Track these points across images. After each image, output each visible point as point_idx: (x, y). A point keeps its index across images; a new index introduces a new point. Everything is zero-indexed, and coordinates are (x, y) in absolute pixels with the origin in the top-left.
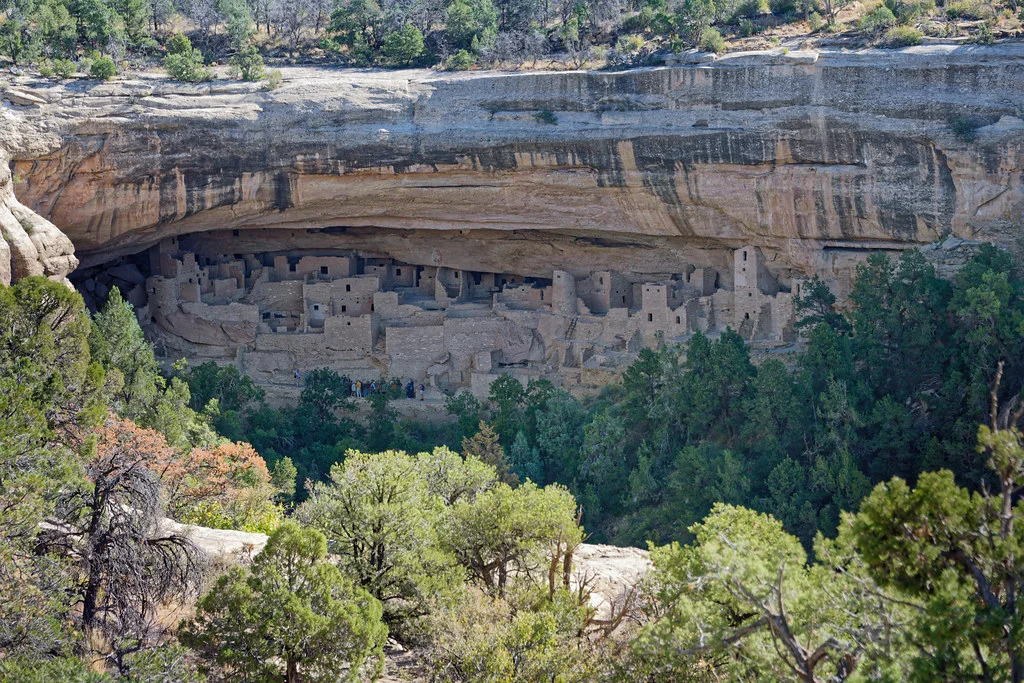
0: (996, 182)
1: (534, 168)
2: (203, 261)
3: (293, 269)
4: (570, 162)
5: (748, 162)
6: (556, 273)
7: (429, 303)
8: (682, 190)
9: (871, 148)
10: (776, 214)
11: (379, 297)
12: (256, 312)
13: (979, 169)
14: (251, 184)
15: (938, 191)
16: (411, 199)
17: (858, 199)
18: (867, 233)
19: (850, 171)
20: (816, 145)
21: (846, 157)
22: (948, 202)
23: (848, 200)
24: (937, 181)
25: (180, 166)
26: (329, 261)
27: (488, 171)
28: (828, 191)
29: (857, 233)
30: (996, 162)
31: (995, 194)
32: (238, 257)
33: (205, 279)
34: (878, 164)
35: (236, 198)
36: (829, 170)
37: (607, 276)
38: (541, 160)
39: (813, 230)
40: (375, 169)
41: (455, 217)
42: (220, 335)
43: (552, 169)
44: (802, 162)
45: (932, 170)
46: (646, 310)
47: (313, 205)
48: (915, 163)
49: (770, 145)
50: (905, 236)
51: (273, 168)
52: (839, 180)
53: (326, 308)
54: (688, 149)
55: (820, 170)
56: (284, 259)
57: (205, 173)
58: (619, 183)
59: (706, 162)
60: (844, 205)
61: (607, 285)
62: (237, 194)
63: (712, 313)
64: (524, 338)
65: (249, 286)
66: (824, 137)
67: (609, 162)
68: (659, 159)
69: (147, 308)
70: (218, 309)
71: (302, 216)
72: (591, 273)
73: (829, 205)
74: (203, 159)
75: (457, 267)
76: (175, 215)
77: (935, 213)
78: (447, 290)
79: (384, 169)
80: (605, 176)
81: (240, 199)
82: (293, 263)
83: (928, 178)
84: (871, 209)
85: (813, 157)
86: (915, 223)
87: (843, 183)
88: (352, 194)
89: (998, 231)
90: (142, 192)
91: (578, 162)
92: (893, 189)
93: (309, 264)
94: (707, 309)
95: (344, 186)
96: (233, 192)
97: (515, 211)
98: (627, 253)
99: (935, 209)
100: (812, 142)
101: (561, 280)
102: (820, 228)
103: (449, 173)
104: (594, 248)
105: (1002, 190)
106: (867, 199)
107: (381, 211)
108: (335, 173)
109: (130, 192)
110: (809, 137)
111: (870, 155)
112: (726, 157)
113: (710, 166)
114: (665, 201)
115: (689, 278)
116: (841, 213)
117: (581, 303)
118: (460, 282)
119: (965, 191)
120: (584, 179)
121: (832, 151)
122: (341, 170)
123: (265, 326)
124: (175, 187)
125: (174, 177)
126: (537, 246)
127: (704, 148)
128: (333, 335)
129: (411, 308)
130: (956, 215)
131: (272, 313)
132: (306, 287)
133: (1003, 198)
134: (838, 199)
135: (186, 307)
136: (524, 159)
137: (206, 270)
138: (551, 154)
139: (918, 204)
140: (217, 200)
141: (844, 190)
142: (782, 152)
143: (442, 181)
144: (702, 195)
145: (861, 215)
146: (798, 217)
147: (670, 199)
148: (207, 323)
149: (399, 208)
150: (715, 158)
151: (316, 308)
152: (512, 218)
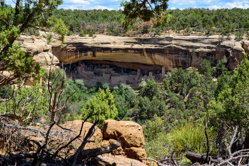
0: (198, 58)
1: (131, 53)
2: (86, 64)
3: (101, 67)
4: (136, 52)
5: (162, 53)
6: (138, 69)
7: (120, 73)
8: (153, 57)
9: (181, 52)
10: (167, 62)
11: (112, 72)
12: (93, 73)
13: (196, 56)
14: (89, 53)
15: (190, 59)
16: (114, 56)
17: (178, 60)
18: (180, 65)
19: (177, 55)
20: (172, 51)
21: (177, 53)
22: (191, 61)
23: (177, 60)
24: (190, 57)
25: (78, 49)
26: (106, 66)
27: (124, 52)
28: (174, 58)
29: (178, 65)
30: (198, 55)
31: (198, 60)
32: (93, 64)
33: (86, 67)
34: (181, 54)
35: (87, 55)
36: (174, 55)
37: (146, 70)
38: (132, 51)
39: (172, 65)
40: (107, 51)
41: (121, 60)
42: (87, 76)
43: (134, 53)
44: (171, 54)
45: (189, 56)
46: (149, 76)
47: (99, 57)
48: (187, 54)
49: (166, 50)
50: (185, 66)
51: (93, 50)
52: (175, 56)
53: (104, 73)
54: (153, 51)
55: (173, 55)
56: (100, 65)
57: (82, 51)
58: (144, 55)
59: (156, 53)
60: (176, 61)
61: (146, 72)
62: (87, 54)
63: (159, 77)
64: (132, 79)
65: (93, 69)
66: (173, 50)
67: (142, 52)
68: (149, 52)
69: (76, 71)
70: (87, 72)
71: (98, 58)
72: (144, 70)
73: (174, 60)
74: (82, 48)
75: (125, 68)
76: (78, 57)
77: (189, 63)
78: (123, 71)
79: (109, 51)
80: (142, 54)
81: (88, 55)
82: (101, 65)
83: (188, 57)
84: (180, 61)
85: (172, 53)
86: (186, 64)
87: (176, 57)
88: (105, 55)
89: (198, 66)
90: (73, 53)
91: (137, 52)
92: (183, 58)
93: (103, 66)
94: (158, 76)
95: (103, 54)
96: (86, 54)
97: (130, 59)
98: (149, 67)
99: (189, 62)
100: (172, 50)
101: (139, 71)
102: (173, 64)
103: (119, 52)
104: (144, 66)
105: (199, 59)
106: (179, 60)
107: (110, 58)
108: (101, 52)
109: (71, 53)
110: (171, 50)
111: (180, 53)
112: (159, 52)
113: (157, 53)
114: (151, 59)
115: (158, 71)
116: (176, 62)
117: (142, 74)
118: (126, 70)
119: (193, 59)
120: (139, 55)
121: (175, 52)
122: (102, 51)
123: (94, 75)
124: (78, 52)
125: (78, 51)
126: (136, 65)
127: (156, 51)
128: (104, 77)
129: (117, 73)
130: (192, 63)
131: (96, 73)
132: (101, 69)
133: (199, 61)
134: (175, 60)
135: (82, 71)
136: (129, 51)
137: (86, 66)
138: (133, 50)
139: (187, 61)
140: (84, 55)
141: (176, 58)
142: (167, 52)
143: (118, 54)
144: (156, 58)
145: (179, 62)
146: (169, 62)
147: (152, 58)
148: (85, 74)
149: (112, 58)
150: (158, 52)
151: (103, 73)
152: (129, 60)
